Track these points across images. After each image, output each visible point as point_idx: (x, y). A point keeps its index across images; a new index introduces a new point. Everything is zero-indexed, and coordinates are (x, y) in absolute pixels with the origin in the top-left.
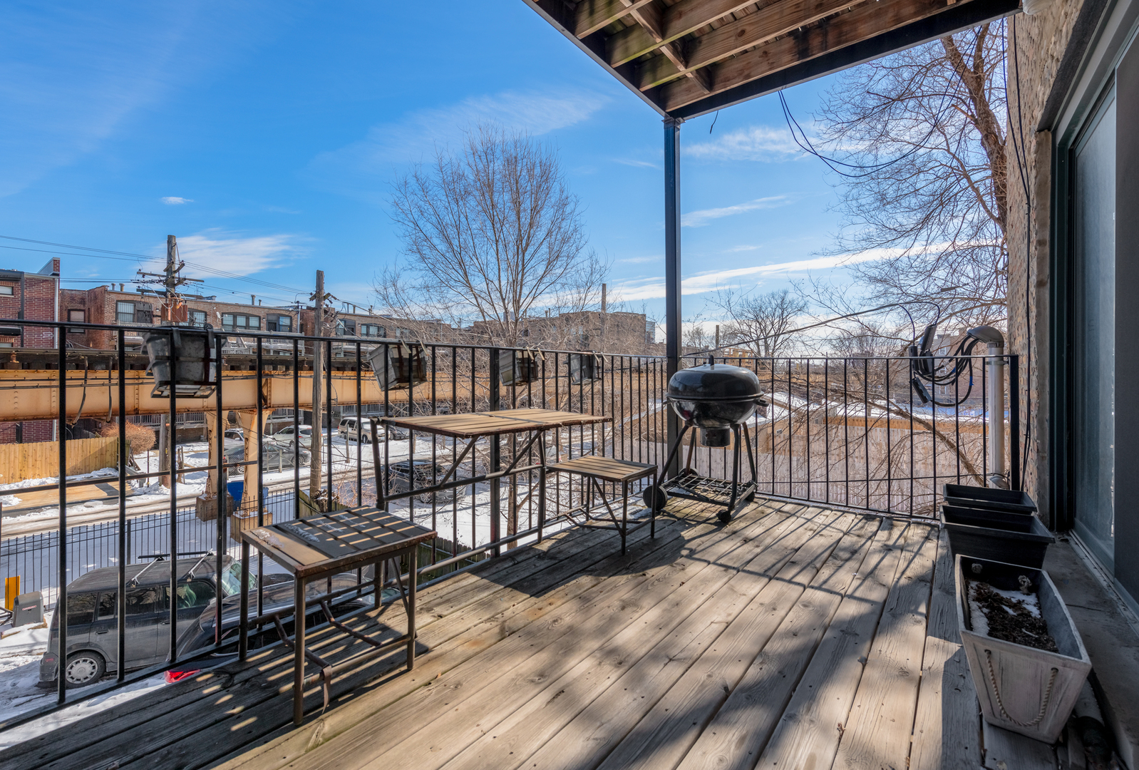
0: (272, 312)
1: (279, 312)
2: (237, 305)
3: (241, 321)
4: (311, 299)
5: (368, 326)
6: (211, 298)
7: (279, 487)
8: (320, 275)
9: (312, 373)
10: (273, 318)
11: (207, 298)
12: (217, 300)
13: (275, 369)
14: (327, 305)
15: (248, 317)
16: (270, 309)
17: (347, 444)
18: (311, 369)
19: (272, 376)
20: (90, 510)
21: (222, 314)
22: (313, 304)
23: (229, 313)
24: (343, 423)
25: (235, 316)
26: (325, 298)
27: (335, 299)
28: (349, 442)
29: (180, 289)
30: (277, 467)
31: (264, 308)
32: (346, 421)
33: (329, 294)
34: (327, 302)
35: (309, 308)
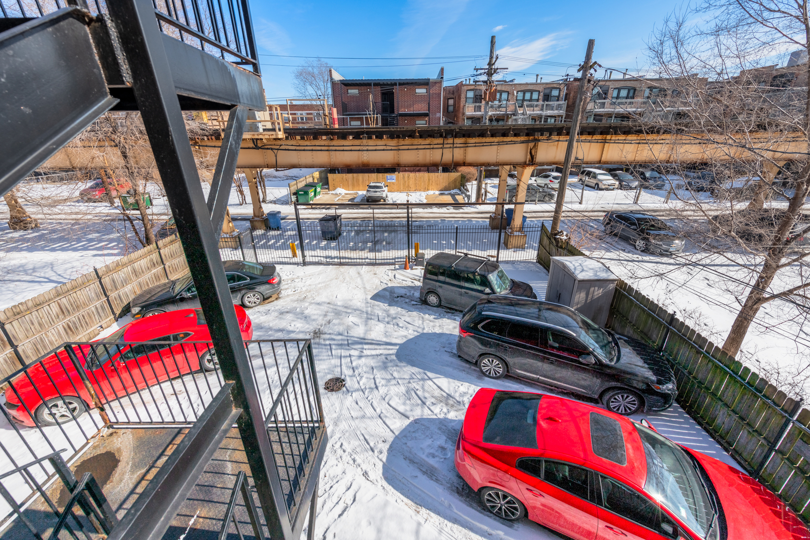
0: (548, 86)
1: (552, 86)
2: (527, 84)
3: (528, 96)
4: (579, 71)
5: (619, 89)
6: (512, 81)
7: (534, 215)
8: (591, 43)
9: (568, 138)
10: (547, 91)
11: (510, 81)
12: (516, 82)
13: (542, 135)
14: (591, 75)
15: (532, 91)
16: (547, 84)
17: (583, 189)
18: (568, 134)
19: (539, 140)
20: (448, 211)
21: (518, 92)
22: (579, 75)
23: (521, 91)
24: (583, 173)
25: (524, 92)
26: (591, 67)
27: (600, 66)
28: (585, 188)
29: (495, 77)
30: (535, 201)
31: (543, 84)
32: (585, 171)
33: (595, 63)
34: (592, 71)
35: (576, 80)
